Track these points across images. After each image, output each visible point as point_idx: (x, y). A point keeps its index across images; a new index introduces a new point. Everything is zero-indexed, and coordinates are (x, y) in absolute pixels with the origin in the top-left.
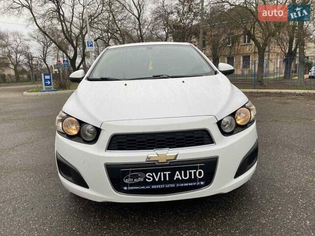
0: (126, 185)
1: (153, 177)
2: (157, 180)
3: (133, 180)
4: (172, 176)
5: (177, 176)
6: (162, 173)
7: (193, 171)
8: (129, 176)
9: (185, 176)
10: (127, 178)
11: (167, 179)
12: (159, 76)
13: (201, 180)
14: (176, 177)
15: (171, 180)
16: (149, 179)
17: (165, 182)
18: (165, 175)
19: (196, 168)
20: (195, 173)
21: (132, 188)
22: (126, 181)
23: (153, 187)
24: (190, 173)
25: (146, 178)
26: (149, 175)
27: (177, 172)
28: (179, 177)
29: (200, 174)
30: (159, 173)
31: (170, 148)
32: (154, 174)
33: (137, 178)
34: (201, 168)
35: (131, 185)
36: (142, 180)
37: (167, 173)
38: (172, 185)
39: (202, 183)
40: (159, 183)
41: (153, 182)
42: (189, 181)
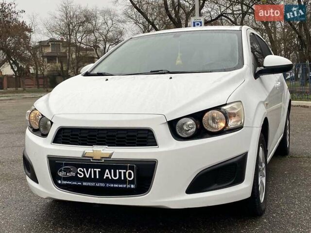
0: (60, 178)
1: (84, 172)
2: (88, 176)
3: (66, 174)
4: (102, 173)
5: (107, 174)
6: (92, 169)
7: (122, 171)
8: (63, 168)
9: (115, 176)
10: (61, 171)
11: (98, 177)
12: (158, 71)
13: (131, 182)
14: (106, 176)
15: (101, 179)
16: (81, 175)
18: (95, 172)
19: (125, 168)
20: (125, 173)
21: (65, 182)
22: (60, 174)
23: (85, 184)
24: (120, 173)
25: (78, 173)
26: (80, 170)
27: (107, 171)
28: (109, 176)
29: (130, 175)
30: (90, 169)
32: (85, 169)
33: (70, 172)
34: (131, 168)
35: (65, 179)
36: (74, 174)
37: (97, 170)
38: (102, 185)
39: (132, 186)
40: (90, 180)
41: (85, 179)
42: (119, 181)
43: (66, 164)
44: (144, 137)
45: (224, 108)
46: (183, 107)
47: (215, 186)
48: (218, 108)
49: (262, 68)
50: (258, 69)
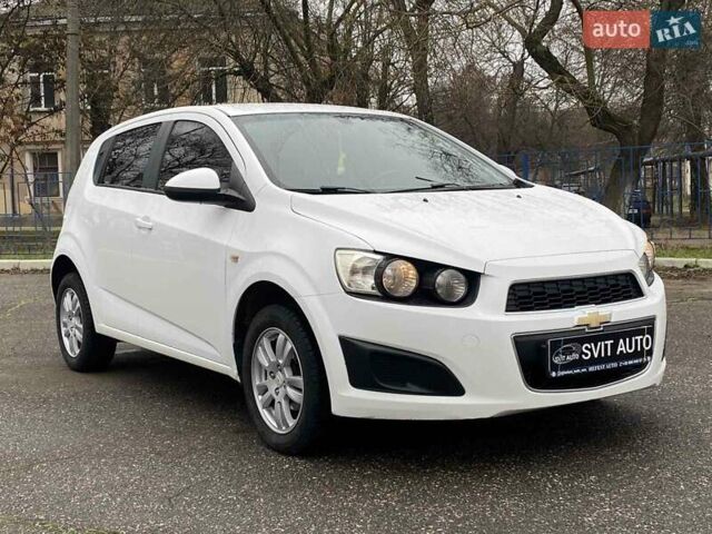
0: (555, 367)
1: (591, 350)
2: (596, 356)
3: (565, 358)
4: (614, 347)
5: (621, 347)
6: (603, 343)
7: (639, 338)
8: (561, 350)
9: (630, 348)
10: (558, 355)
11: (609, 354)
13: (648, 353)
14: (619, 349)
15: (615, 357)
16: (586, 355)
17: (607, 360)
18: (606, 346)
19: (643, 332)
20: (642, 340)
21: (563, 373)
22: (557, 360)
23: (591, 369)
24: (636, 342)
25: (583, 353)
26: (587, 348)
27: (621, 341)
28: (623, 349)
29: (648, 341)
30: (599, 344)
31: (596, 304)
32: (592, 344)
33: (571, 353)
34: (649, 331)
35: (565, 367)
37: (609, 342)
38: (615, 365)
39: (649, 359)
40: (600, 360)
41: (593, 361)
42: (635, 355)
43: (566, 342)
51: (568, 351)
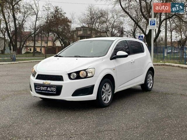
0: (36, 90)
4: (47, 89)
7: (52, 88)
13: (55, 92)
15: (47, 91)
23: (43, 92)
25: (41, 88)
28: (49, 89)
29: (54, 89)
31: (50, 80)
32: (43, 87)
34: (55, 87)
35: (38, 90)
36: (40, 89)
37: (46, 88)
38: (47, 92)
39: (55, 93)
40: (44, 90)
41: (42, 90)
42: (51, 91)
43: (38, 86)
44: (60, 78)
45: (87, 70)
46: (73, 69)
47: (81, 95)
48: (85, 70)
49: (116, 56)
50: (114, 56)
51: (38, 87)
